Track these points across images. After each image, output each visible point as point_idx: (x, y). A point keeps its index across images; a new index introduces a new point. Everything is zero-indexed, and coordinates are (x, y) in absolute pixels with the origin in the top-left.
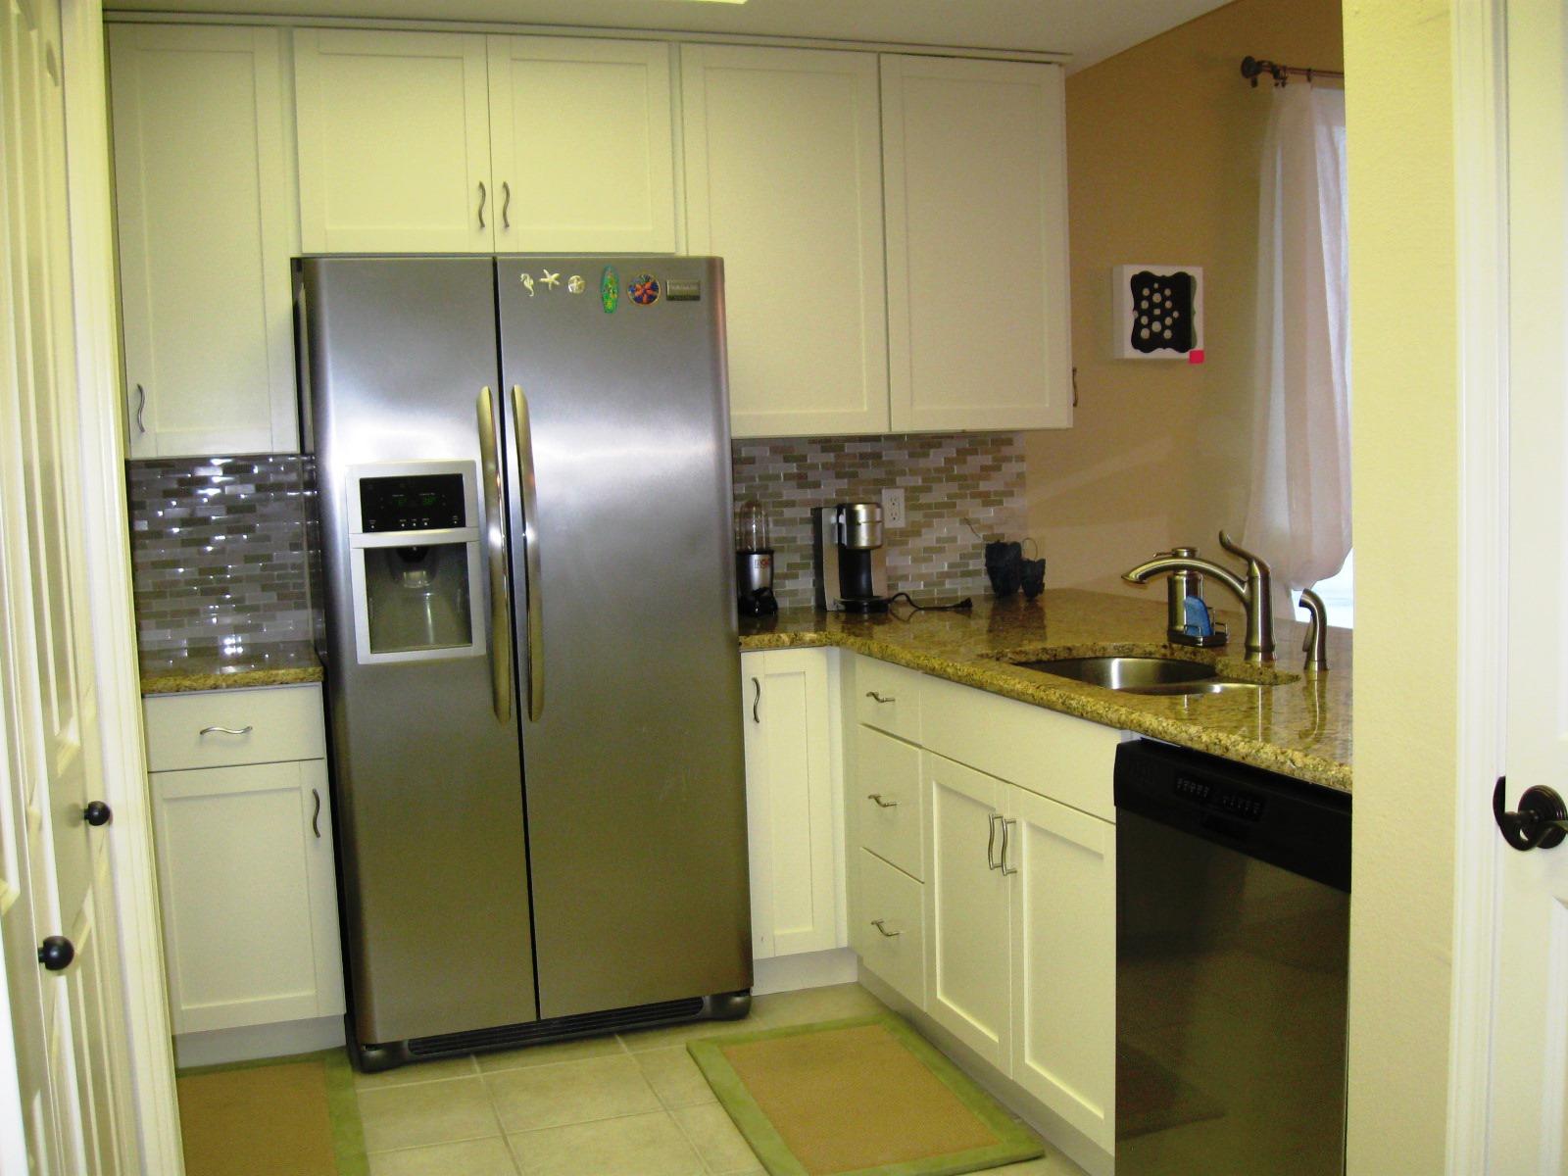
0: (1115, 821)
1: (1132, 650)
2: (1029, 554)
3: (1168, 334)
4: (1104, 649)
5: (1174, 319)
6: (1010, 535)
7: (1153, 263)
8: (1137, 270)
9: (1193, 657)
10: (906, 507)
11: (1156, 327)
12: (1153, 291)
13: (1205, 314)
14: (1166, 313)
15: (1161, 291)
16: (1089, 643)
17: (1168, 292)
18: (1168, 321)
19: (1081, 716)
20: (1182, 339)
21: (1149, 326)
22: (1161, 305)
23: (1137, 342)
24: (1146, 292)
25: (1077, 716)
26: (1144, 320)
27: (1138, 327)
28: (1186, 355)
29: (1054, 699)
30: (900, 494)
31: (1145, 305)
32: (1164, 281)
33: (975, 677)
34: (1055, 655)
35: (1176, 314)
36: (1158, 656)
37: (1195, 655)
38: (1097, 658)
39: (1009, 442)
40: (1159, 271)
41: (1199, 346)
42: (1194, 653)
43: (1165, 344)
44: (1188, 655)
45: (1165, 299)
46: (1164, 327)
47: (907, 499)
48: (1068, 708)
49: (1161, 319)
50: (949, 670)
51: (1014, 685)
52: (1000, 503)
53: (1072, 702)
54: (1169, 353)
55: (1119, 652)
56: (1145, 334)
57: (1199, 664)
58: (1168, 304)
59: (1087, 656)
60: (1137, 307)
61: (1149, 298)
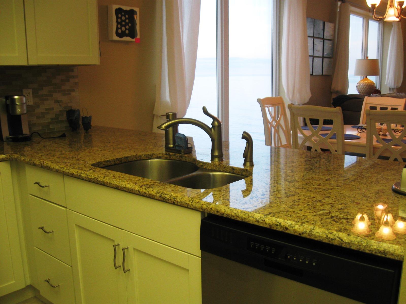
0: (201, 256)
1: (152, 156)
2: (83, 114)
3: (127, 32)
4: (140, 156)
5: (129, 26)
6: (74, 107)
7: (122, 5)
8: (117, 7)
9: (180, 158)
10: (33, 97)
11: (123, 29)
12: (122, 16)
13: (140, 25)
14: (127, 24)
15: (125, 16)
16: (134, 154)
17: (127, 16)
18: (127, 27)
19: (174, 204)
20: (132, 34)
21: (121, 28)
22: (125, 21)
23: (118, 34)
24: (120, 16)
25: (171, 203)
26: (119, 26)
27: (117, 28)
28: (134, 40)
29: (154, 194)
30: (30, 91)
31: (119, 20)
32: (126, 12)
33: (99, 179)
34: (121, 161)
35: (130, 25)
36: (163, 158)
37: (182, 158)
38: (138, 160)
39: (72, 71)
40: (125, 8)
41: (138, 37)
42: (181, 157)
43: (127, 35)
44: (178, 158)
45: (126, 19)
46: (126, 29)
47: (33, 93)
48: (164, 199)
49: (125, 26)
50: (82, 175)
51: (125, 185)
52: (70, 94)
53: (166, 196)
54: (128, 39)
55: (147, 157)
56: (120, 31)
57: (184, 161)
58: (127, 21)
59: (133, 160)
60: (117, 22)
61: (121, 18)
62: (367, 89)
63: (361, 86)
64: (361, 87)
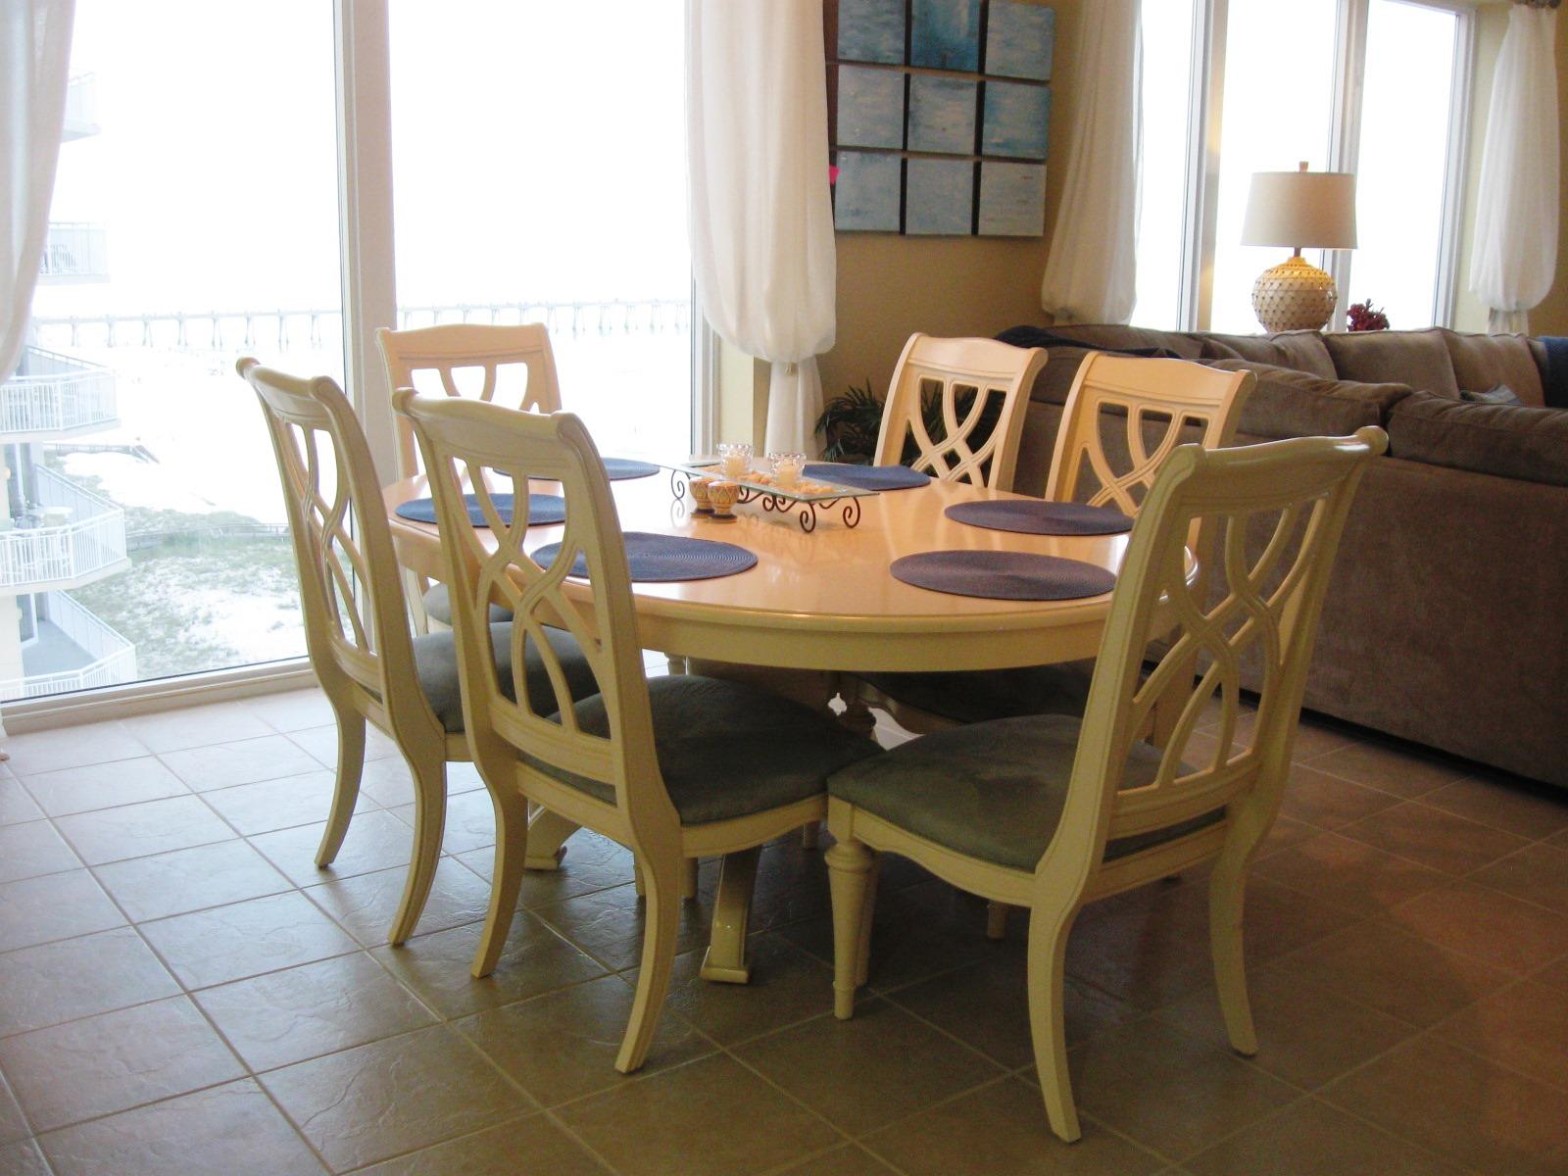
62: (1287, 306)
63: (1271, 294)
64: (1272, 298)
